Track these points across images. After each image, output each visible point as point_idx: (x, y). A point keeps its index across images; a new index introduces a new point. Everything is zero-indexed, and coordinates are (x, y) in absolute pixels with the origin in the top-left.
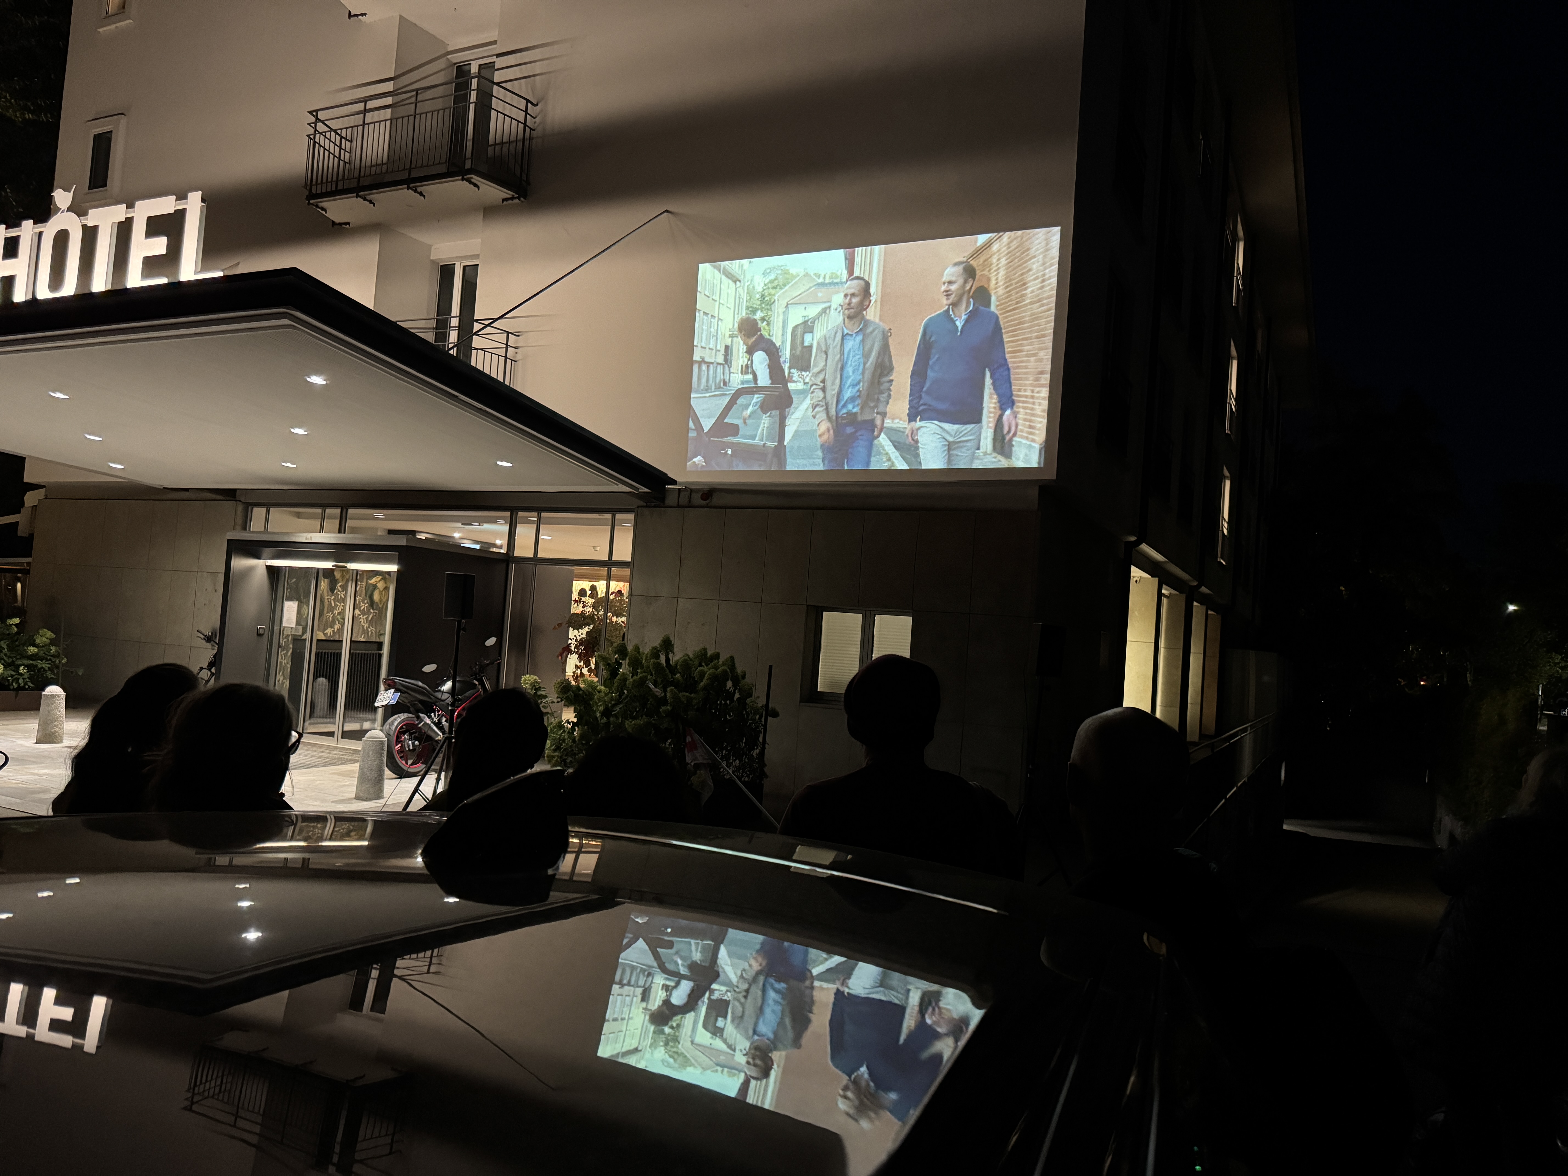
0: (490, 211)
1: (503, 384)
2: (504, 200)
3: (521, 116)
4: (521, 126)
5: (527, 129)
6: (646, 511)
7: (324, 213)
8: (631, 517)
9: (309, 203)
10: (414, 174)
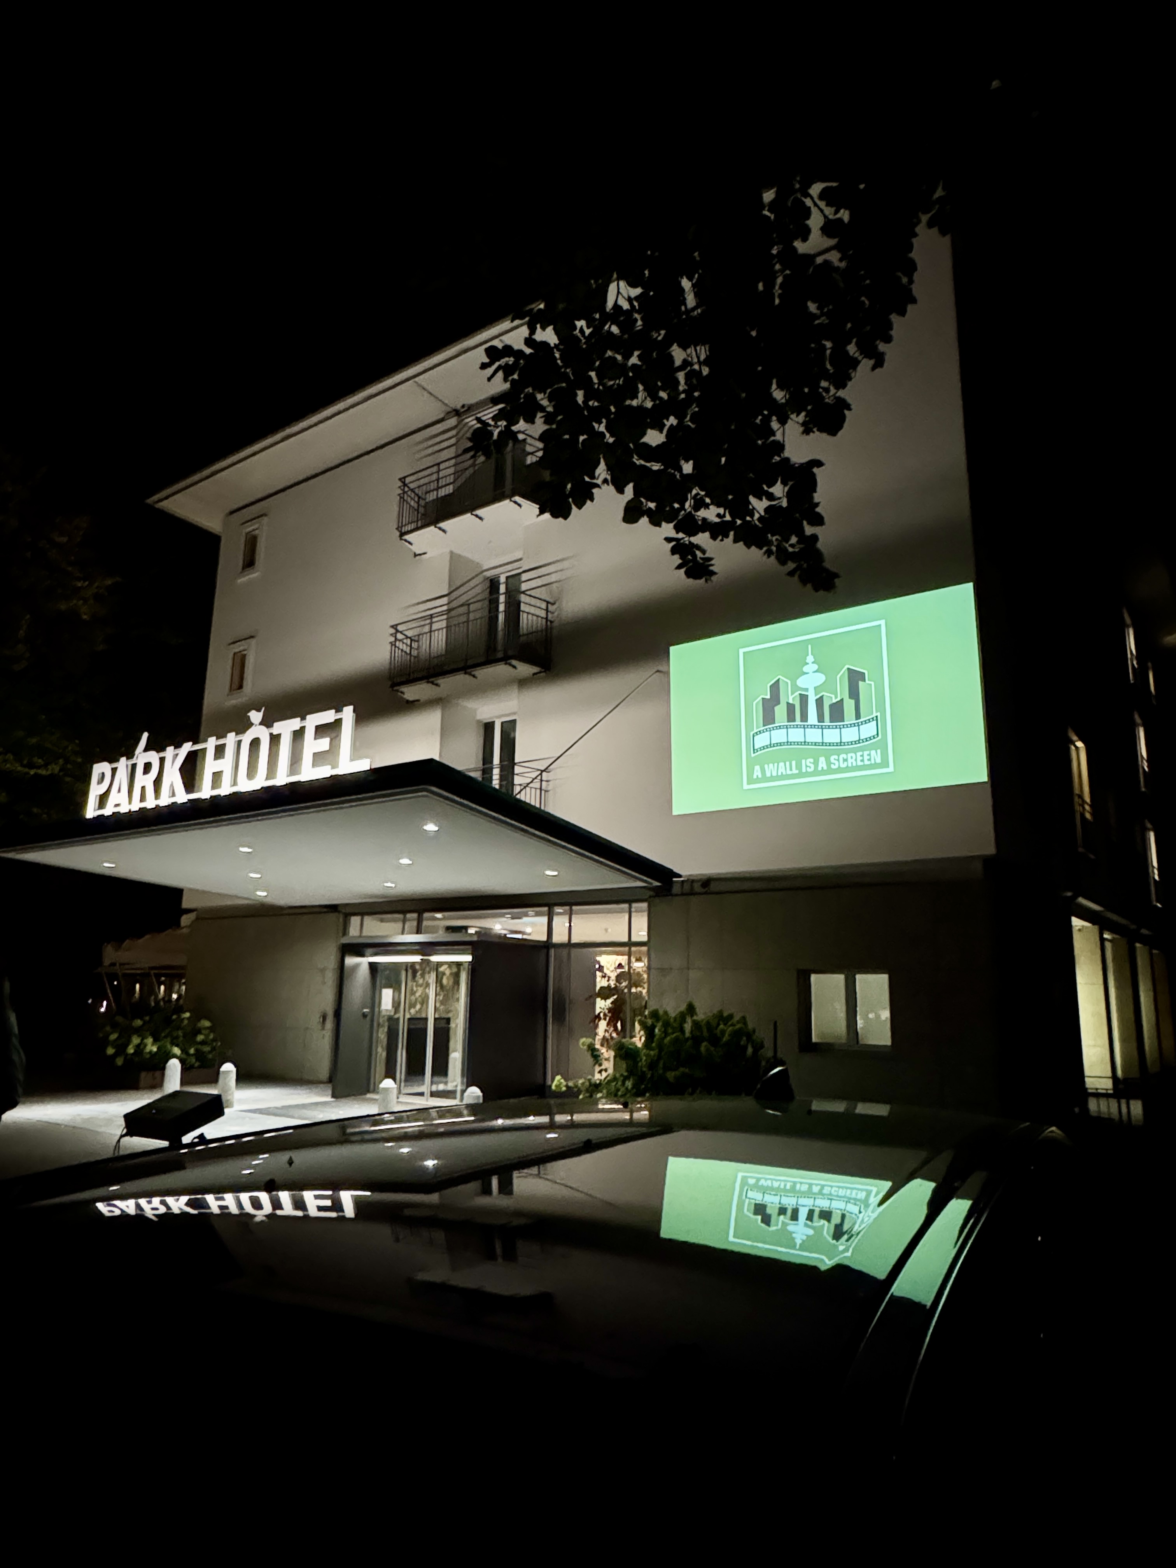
0: (523, 683)
1: (540, 809)
2: (534, 674)
3: (543, 614)
4: (544, 621)
5: (549, 623)
6: (657, 900)
7: (402, 695)
8: (645, 905)
9: (393, 690)
10: (470, 662)
